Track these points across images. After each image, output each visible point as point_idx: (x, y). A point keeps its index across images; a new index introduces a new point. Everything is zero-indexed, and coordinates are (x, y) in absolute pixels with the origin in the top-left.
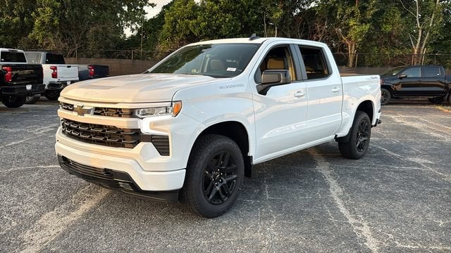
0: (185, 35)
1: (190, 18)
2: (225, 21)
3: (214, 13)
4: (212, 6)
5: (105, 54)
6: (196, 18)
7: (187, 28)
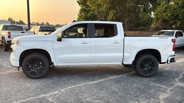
0: (162, 20)
1: (164, 13)
2: (181, 12)
3: (176, 9)
4: (175, 6)
5: (130, 29)
6: (167, 12)
7: (163, 17)
